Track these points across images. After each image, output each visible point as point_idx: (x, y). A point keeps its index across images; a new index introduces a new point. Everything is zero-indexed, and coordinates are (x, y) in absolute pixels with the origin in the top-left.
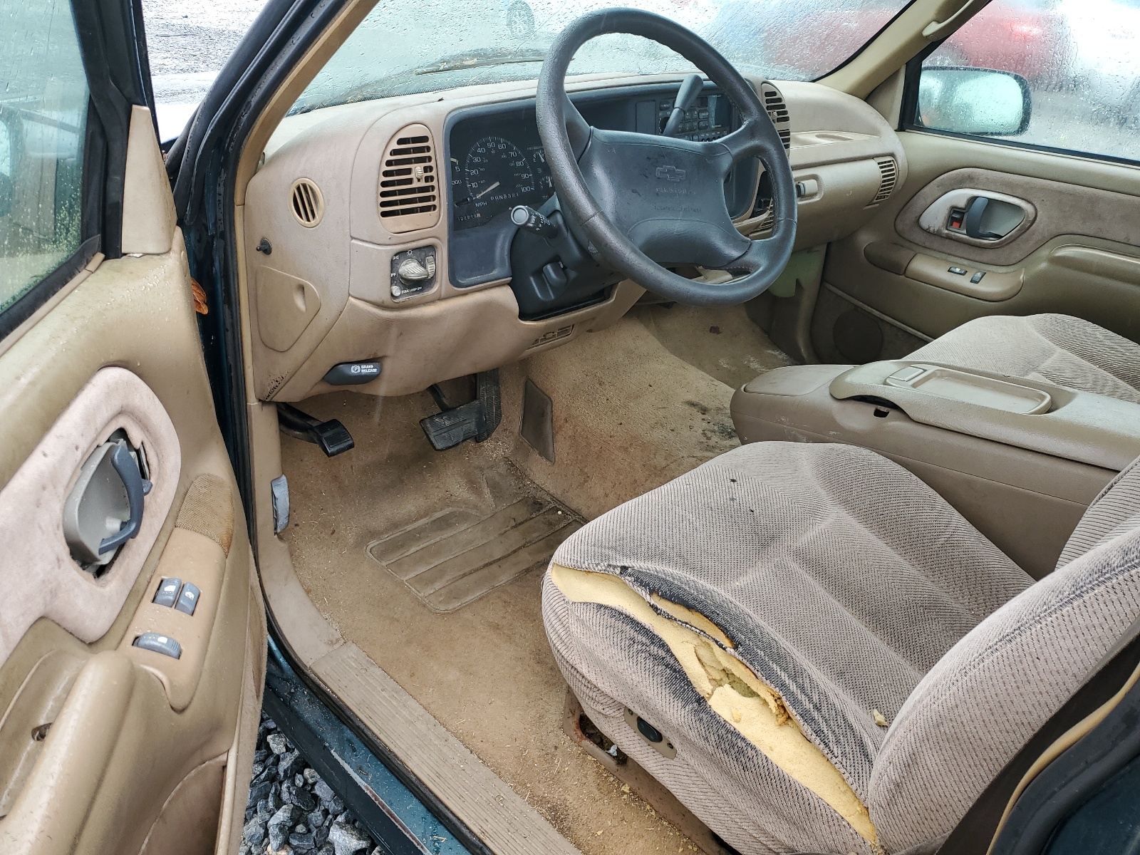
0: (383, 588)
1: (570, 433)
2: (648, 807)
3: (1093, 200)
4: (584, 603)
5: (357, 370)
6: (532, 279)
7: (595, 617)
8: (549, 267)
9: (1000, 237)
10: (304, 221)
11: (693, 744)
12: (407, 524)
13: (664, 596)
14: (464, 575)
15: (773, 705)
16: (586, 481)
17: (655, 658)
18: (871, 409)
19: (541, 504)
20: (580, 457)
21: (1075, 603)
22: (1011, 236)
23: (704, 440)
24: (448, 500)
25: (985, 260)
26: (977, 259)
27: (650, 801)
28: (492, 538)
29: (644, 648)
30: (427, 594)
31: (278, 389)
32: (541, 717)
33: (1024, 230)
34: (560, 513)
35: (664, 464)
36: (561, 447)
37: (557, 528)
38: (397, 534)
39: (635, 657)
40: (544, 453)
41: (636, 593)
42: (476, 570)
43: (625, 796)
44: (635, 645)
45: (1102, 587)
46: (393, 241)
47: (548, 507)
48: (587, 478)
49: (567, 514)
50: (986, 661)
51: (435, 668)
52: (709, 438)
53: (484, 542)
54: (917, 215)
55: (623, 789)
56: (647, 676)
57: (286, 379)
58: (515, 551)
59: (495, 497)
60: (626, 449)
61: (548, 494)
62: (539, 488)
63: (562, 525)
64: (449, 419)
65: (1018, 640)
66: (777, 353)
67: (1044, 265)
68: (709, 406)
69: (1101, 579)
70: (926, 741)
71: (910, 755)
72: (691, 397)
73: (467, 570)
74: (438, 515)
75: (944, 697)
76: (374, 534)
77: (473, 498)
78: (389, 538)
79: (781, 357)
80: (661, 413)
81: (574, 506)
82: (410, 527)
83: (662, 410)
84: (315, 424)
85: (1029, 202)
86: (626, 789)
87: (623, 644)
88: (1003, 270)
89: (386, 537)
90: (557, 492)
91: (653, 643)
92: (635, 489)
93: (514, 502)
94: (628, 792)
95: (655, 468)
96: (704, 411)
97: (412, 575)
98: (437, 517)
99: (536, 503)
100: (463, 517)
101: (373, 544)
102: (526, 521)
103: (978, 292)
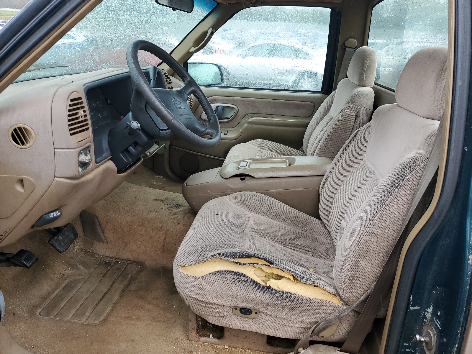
0: (60, 327)
1: (111, 227)
2: (238, 349)
3: (254, 102)
4: (208, 275)
5: (52, 216)
6: (121, 155)
7: (215, 277)
8: (131, 147)
9: (229, 118)
10: (21, 146)
11: (272, 305)
12: (50, 295)
13: (239, 258)
14: (97, 305)
15: (292, 278)
16: (126, 245)
17: (245, 281)
18: (238, 179)
19: (109, 263)
20: (120, 236)
21: (391, 196)
22: (233, 117)
23: (170, 211)
24: (63, 277)
25: (226, 127)
26: (223, 127)
27: (238, 346)
28: (96, 285)
29: (239, 279)
30: (85, 320)
31: (2, 239)
32: (176, 340)
33: (236, 115)
34: (120, 263)
35: (160, 225)
36: (109, 235)
37: (123, 269)
38: (48, 301)
39: (238, 284)
40: (100, 240)
41: (228, 261)
42: (101, 300)
43: (228, 350)
44: (236, 280)
45: (397, 189)
46: (78, 146)
47: (113, 263)
48: (127, 244)
49: (124, 262)
50: (372, 224)
51: (113, 347)
52: (172, 210)
53: (94, 288)
54: (200, 115)
55: (225, 347)
56: (246, 289)
57: (8, 233)
58: (111, 286)
59: (86, 268)
60: (141, 225)
61: (109, 257)
62: (103, 256)
63: (124, 267)
64: (61, 236)
65: (379, 213)
66: (159, 177)
67: (246, 125)
68: (163, 199)
69: (395, 187)
70: (360, 257)
71: (355, 265)
72: (154, 198)
73: (96, 302)
74: (63, 285)
75: (362, 241)
76: (36, 307)
77: (75, 272)
78: (45, 305)
79: (161, 178)
80: (148, 206)
81: (125, 258)
82: (53, 296)
83: (148, 205)
84: (10, 256)
85: (235, 105)
86: (226, 347)
87: (231, 281)
88: (233, 129)
89: (43, 306)
90: (114, 255)
91: (241, 276)
92: (152, 240)
93: (96, 266)
94: (228, 347)
95: (158, 228)
96: (162, 201)
97: (71, 315)
98: (63, 287)
99: (106, 263)
100: (77, 282)
101: (38, 311)
102: (107, 272)
103: (228, 138)
